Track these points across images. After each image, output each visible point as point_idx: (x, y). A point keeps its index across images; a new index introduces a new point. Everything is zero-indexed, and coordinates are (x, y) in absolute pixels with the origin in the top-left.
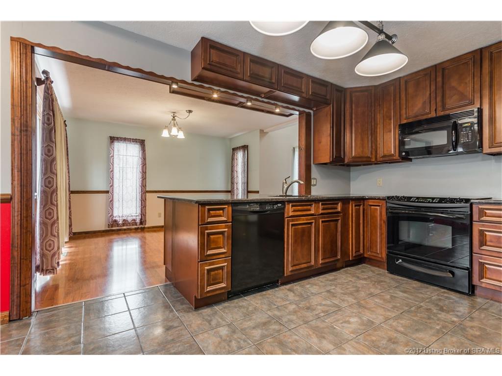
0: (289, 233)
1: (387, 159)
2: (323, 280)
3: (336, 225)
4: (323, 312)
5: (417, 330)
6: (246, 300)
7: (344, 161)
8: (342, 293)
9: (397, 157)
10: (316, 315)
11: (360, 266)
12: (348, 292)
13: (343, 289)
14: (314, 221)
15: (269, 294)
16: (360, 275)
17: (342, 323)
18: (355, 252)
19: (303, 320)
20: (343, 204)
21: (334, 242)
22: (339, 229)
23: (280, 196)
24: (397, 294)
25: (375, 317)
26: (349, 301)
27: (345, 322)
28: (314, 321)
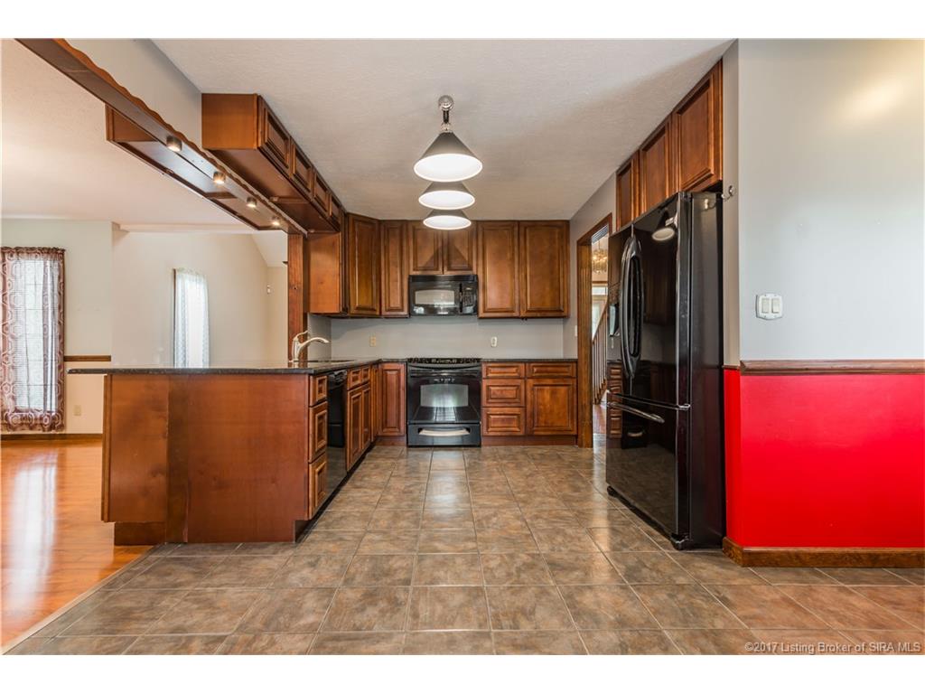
1: (393, 313)
7: (350, 312)
9: (405, 312)
20: (371, 369)
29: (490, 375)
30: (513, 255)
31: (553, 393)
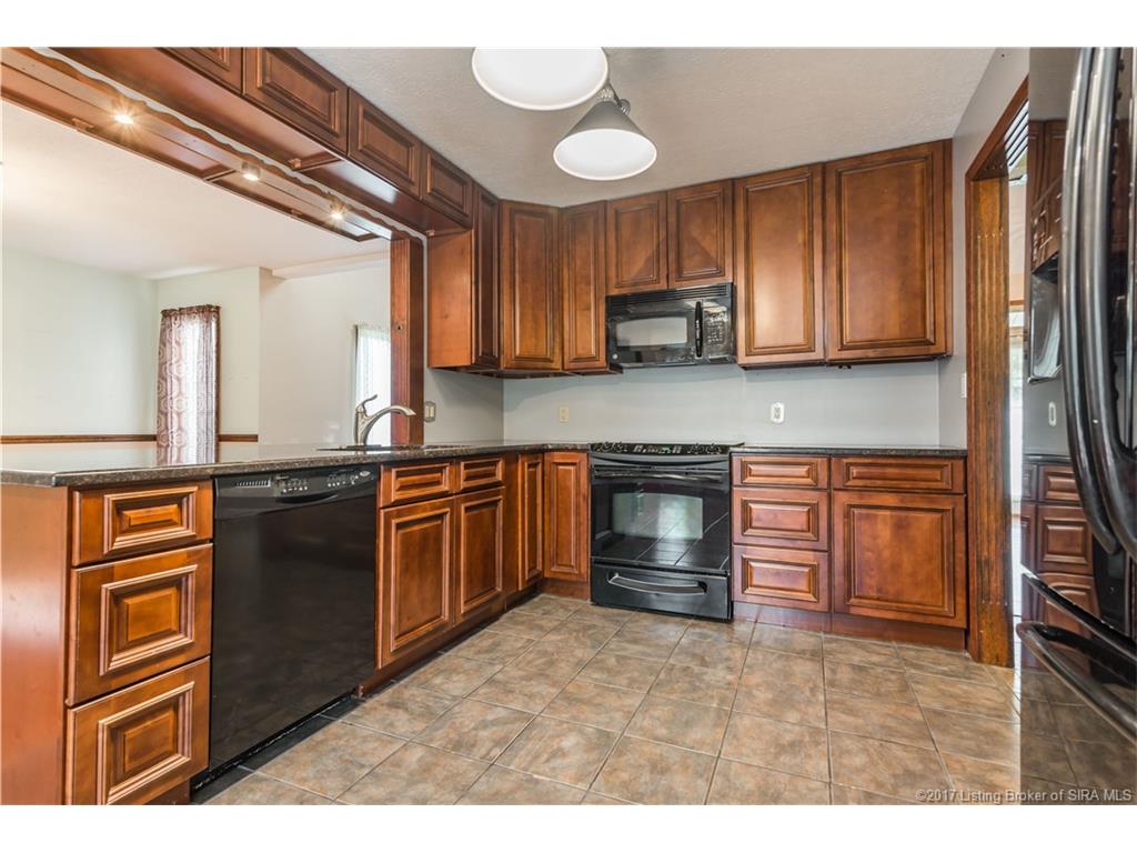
0: (389, 548)
1: (582, 365)
2: (470, 654)
3: (494, 514)
4: (497, 743)
5: (687, 723)
6: (260, 780)
7: (499, 366)
8: (522, 678)
9: (602, 362)
10: (483, 758)
11: (536, 600)
12: (534, 670)
13: (520, 666)
14: (448, 509)
15: (338, 737)
16: (543, 622)
17: (548, 761)
18: (529, 571)
19: (455, 789)
20: (507, 463)
21: (489, 555)
22: (500, 523)
23: (350, 449)
24: (625, 649)
25: (608, 720)
26: (544, 693)
27: (554, 755)
28: (483, 779)
29: (749, 480)
30: (811, 233)
31: (900, 527)
